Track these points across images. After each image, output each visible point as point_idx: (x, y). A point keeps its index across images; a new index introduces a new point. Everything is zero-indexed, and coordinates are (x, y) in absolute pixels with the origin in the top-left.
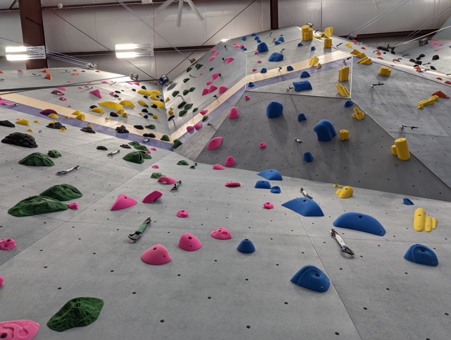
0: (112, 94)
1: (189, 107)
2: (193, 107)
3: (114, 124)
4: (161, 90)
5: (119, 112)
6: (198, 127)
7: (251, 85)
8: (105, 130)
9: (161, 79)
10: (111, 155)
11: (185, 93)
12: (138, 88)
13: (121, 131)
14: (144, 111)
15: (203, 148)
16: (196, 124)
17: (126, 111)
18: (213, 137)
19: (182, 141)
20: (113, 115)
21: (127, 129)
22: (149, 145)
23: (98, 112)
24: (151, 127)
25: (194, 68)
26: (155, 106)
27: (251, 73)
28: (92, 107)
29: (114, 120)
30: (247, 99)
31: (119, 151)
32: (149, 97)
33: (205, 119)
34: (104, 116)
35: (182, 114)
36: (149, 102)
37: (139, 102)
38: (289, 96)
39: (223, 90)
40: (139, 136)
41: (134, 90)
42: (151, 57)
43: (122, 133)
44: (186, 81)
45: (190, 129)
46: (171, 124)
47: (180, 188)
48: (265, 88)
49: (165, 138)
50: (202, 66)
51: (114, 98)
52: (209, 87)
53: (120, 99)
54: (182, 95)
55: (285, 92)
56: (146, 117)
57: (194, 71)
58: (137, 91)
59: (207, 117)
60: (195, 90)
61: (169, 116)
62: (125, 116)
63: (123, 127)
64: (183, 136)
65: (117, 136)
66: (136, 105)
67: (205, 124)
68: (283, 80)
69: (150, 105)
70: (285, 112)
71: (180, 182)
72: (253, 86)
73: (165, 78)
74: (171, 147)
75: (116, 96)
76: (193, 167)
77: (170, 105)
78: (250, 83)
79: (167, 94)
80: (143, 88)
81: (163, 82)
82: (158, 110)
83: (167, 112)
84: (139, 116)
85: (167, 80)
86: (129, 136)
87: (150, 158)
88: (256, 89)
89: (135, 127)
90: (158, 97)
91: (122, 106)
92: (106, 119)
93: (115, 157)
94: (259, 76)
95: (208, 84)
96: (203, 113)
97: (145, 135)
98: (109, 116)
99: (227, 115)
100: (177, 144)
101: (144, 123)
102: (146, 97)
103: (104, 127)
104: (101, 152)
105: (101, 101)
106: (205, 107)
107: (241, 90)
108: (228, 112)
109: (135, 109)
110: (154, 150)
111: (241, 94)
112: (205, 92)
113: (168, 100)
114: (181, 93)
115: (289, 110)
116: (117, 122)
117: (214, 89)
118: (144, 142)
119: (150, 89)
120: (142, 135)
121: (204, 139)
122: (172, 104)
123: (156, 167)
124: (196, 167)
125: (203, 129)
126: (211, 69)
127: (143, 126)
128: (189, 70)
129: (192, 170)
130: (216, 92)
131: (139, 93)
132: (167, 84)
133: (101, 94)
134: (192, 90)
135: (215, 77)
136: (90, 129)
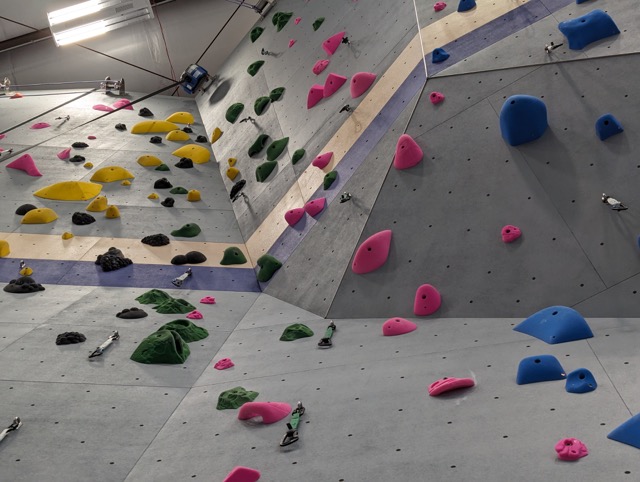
0: (65, 156)
1: (279, 148)
2: (292, 149)
3: (89, 248)
4: (193, 106)
5: (95, 207)
6: (315, 209)
7: (439, 57)
8: (67, 273)
9: (188, 78)
10: (97, 355)
11: (261, 107)
12: (131, 118)
13: (112, 265)
14: (162, 184)
15: (341, 272)
16: (307, 198)
17: (113, 201)
18: (364, 236)
19: (281, 257)
20: (81, 220)
21: (126, 254)
22: (195, 287)
23: (39, 221)
24: (188, 232)
25: (268, 25)
26: (185, 164)
27: (431, 20)
28: (22, 211)
29: (87, 234)
30: (437, 101)
31: (116, 337)
32: (165, 139)
33: (330, 182)
34: (56, 230)
35: (264, 173)
36: (168, 154)
37: (142, 162)
38: (556, 68)
39: (364, 85)
40: (161, 267)
41: (121, 128)
42: (146, 22)
43: (114, 269)
44: (254, 69)
45: (295, 219)
46: (240, 208)
47: (306, 433)
48: (481, 58)
49: (233, 257)
50: (289, 16)
51: (72, 166)
52: (321, 82)
53: (89, 167)
54: (254, 116)
55: (541, 58)
56: (169, 203)
57: (270, 35)
58: (130, 127)
59: (335, 173)
60: (286, 95)
61: (230, 185)
62: (112, 214)
63: (113, 251)
64: (280, 240)
65: (103, 283)
66: (135, 171)
67: (332, 196)
68: (529, 22)
69: (171, 162)
70: (555, 118)
71: (301, 409)
72: (446, 58)
73: (198, 73)
74: (253, 280)
75: (78, 159)
76: (326, 343)
77: (226, 150)
78: (437, 52)
79: (212, 116)
80: (145, 113)
81: (194, 84)
82: (198, 174)
83: (223, 172)
84: (149, 203)
85: (204, 77)
86: (136, 274)
87: (202, 334)
88: (455, 67)
89: (146, 241)
90: (187, 130)
91: (98, 187)
92: (65, 237)
93: (109, 359)
94: (457, 24)
95: (318, 71)
96: (321, 164)
97: (178, 261)
98: (70, 228)
99: (389, 160)
100: (269, 268)
101: (165, 223)
102: (156, 141)
103: (63, 263)
104: (71, 352)
105: (41, 186)
106: (323, 144)
107: (414, 75)
108: (389, 152)
109: (135, 186)
110: (210, 301)
111: (416, 90)
112: (316, 98)
113: (218, 134)
114: (249, 110)
115: (566, 112)
116: (94, 240)
117: (336, 84)
118: (178, 285)
119: (163, 113)
120: (168, 263)
121: (341, 243)
122: (231, 145)
123: (226, 365)
124: (334, 341)
125: (330, 213)
126: (318, 24)
127: (167, 233)
128: (256, 34)
129: (326, 353)
130: (345, 94)
131: (137, 131)
132: (205, 85)
133: (39, 165)
134: (277, 95)
135: (332, 46)
136: (29, 281)
